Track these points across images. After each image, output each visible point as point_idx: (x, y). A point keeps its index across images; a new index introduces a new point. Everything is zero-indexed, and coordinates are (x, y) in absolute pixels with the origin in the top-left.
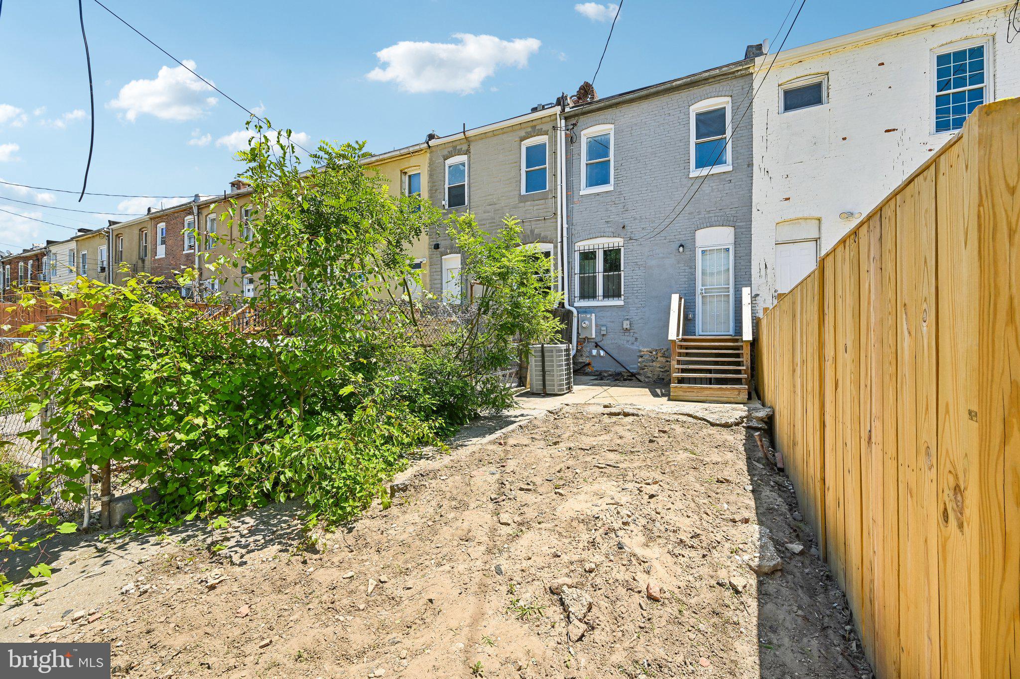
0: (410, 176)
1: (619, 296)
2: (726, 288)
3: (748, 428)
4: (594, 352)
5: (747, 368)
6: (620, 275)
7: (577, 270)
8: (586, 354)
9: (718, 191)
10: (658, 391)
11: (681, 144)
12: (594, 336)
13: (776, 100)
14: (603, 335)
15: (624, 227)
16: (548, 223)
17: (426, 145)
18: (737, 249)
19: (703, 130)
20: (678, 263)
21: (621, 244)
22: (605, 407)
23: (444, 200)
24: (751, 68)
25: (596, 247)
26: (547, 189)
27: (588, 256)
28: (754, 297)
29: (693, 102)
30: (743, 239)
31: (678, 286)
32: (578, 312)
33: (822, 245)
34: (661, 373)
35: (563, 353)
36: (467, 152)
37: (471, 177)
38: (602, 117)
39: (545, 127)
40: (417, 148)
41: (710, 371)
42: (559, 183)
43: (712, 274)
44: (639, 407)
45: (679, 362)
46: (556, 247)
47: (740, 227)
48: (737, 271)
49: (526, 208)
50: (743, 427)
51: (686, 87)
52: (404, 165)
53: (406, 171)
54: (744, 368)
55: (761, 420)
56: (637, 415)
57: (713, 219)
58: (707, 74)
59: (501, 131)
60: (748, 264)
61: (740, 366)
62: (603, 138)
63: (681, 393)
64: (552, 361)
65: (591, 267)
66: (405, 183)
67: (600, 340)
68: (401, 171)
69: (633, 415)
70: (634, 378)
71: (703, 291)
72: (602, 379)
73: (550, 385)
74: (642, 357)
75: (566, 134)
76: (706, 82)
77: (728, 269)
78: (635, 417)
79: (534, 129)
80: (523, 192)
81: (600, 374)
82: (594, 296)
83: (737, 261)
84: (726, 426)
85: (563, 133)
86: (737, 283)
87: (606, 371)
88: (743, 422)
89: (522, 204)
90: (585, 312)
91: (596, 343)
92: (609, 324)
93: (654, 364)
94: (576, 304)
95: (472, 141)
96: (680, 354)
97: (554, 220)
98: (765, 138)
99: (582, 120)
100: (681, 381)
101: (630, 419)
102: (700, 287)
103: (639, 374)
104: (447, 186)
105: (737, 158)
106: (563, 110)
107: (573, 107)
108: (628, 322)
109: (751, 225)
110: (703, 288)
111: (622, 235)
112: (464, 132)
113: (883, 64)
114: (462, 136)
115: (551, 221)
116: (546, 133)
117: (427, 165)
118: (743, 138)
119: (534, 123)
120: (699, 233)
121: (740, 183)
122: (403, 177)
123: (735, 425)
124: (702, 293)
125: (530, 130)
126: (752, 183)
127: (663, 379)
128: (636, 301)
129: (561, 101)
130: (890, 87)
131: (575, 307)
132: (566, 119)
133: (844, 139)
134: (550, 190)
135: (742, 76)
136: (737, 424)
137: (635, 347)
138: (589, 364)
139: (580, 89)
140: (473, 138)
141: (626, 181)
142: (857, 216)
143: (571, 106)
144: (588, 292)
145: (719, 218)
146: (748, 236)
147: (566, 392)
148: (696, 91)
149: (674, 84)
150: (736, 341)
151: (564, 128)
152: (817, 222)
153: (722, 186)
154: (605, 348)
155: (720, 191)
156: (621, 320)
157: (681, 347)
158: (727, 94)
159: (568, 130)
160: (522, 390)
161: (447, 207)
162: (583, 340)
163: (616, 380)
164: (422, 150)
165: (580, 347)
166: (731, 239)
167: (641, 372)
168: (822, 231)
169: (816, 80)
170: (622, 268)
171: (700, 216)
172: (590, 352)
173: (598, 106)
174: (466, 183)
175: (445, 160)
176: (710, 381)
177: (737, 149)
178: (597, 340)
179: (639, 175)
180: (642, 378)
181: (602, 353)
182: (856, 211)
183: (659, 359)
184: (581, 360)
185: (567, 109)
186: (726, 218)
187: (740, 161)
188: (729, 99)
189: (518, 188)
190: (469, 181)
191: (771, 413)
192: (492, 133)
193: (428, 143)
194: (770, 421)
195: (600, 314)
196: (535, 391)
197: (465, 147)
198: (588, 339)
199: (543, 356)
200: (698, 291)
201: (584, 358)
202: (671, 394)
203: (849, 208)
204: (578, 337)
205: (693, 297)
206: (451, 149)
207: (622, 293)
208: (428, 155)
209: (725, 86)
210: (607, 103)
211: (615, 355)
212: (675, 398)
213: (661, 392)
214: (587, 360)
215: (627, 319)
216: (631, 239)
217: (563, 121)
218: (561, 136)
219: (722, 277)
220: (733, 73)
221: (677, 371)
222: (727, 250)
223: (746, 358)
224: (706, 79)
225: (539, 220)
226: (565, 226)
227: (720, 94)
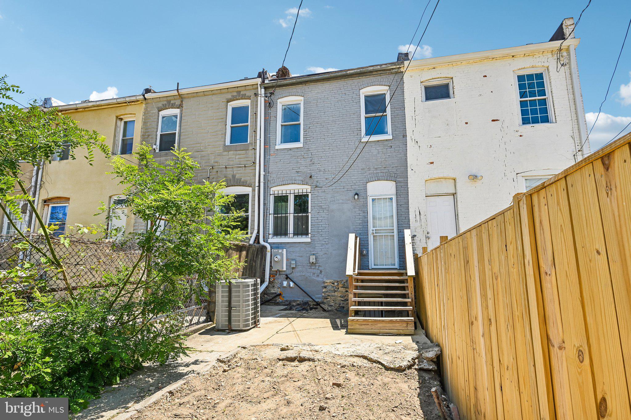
0: (126, 123)
1: (307, 234)
2: (391, 229)
3: (420, 370)
4: (285, 284)
5: (412, 300)
6: (308, 217)
7: (272, 211)
8: (277, 285)
9: (383, 153)
10: (338, 321)
11: (354, 116)
12: (285, 269)
13: (420, 93)
14: (293, 268)
15: (311, 177)
16: (248, 170)
17: (142, 97)
18: (398, 199)
19: (370, 108)
20: (355, 208)
21: (309, 190)
22: (282, 350)
23: (155, 144)
24: (402, 68)
25: (288, 192)
26: (248, 142)
27: (281, 199)
28: (413, 237)
29: (362, 87)
30: (402, 191)
31: (354, 227)
32: (271, 247)
33: (458, 199)
34: (342, 302)
35: (250, 288)
36: (180, 106)
37: (182, 127)
38: (295, 90)
39: (248, 93)
40: (133, 99)
41: (381, 304)
42: (258, 137)
43: (380, 219)
44: (317, 348)
45: (355, 295)
46: (254, 190)
47: (400, 182)
48: (399, 216)
49: (229, 156)
50: (415, 369)
51: (357, 75)
52: (119, 112)
53: (122, 117)
54: (410, 300)
55: (431, 360)
56: (313, 360)
57: (380, 174)
58: (372, 68)
59: (210, 93)
60: (408, 211)
61: (406, 298)
62: (295, 106)
63: (357, 326)
64: (239, 296)
65: (284, 208)
66: (120, 127)
67: (290, 272)
68: (117, 117)
69: (309, 360)
70: (319, 307)
71: (374, 232)
72: (290, 309)
73: (236, 321)
74: (325, 287)
75: (265, 100)
76: (371, 74)
77: (393, 216)
78: (311, 363)
79: (239, 94)
80: (228, 142)
81: (290, 304)
82: (286, 234)
83: (399, 208)
84: (399, 370)
85: (263, 99)
86: (399, 226)
87: (294, 301)
88: (415, 363)
89: (226, 153)
90: (278, 248)
91: (287, 275)
92: (298, 259)
93: (336, 294)
94: (270, 241)
95: (185, 98)
96: (357, 288)
97: (253, 168)
98: (414, 117)
99: (278, 91)
100: (357, 313)
101: (305, 366)
102: (372, 228)
103: (323, 303)
104: (159, 133)
105: (395, 131)
106: (263, 82)
107: (271, 80)
108: (314, 257)
109: (407, 180)
110: (374, 229)
111: (310, 183)
112: (178, 90)
113: (486, 76)
114: (175, 93)
115: (251, 168)
116: (249, 98)
117: (142, 114)
118: (398, 116)
119: (239, 89)
120: (370, 186)
121: (398, 149)
122: (119, 122)
123: (408, 369)
124: (373, 233)
125: (235, 94)
126: (406, 150)
127: (344, 307)
128: (321, 238)
129: (262, 75)
130: (492, 92)
131: (269, 243)
132: (266, 88)
133: (467, 123)
134: (251, 143)
135: (396, 73)
136: (410, 367)
137: (319, 279)
138: (280, 295)
139: (279, 70)
140: (185, 96)
141: (313, 140)
142: (480, 178)
143: (270, 79)
144: (281, 230)
145: (384, 174)
146: (405, 189)
147: (251, 327)
148: (364, 79)
149: (348, 72)
150: (401, 274)
151: (263, 95)
152: (453, 181)
153: (385, 150)
154: (294, 280)
155: (385, 153)
156: (308, 255)
157: (357, 280)
158: (386, 84)
159: (266, 97)
160: (208, 326)
161: (157, 151)
162: (275, 272)
163: (303, 309)
164: (138, 101)
165: (272, 279)
166: (394, 191)
167: (325, 301)
168: (458, 188)
169: (445, 82)
170: (310, 211)
171: (370, 172)
172: (282, 284)
173: (290, 81)
174: (177, 132)
175: (159, 111)
176: (382, 314)
177: (395, 124)
178: (288, 272)
179: (323, 137)
180: (326, 307)
181: (292, 284)
182: (478, 175)
183: (340, 289)
184: (273, 291)
185: (266, 81)
186: (389, 175)
187: (397, 133)
188: (388, 88)
189: (223, 140)
190: (180, 130)
191: (439, 353)
192: (202, 93)
193: (144, 96)
194: (439, 360)
195: (290, 249)
196: (220, 328)
197: (178, 102)
198: (280, 271)
199: (230, 292)
200: (370, 232)
201: (276, 289)
202: (349, 327)
203: (474, 172)
204: (270, 270)
205: (366, 237)
206: (165, 102)
207: (310, 232)
208: (144, 105)
209: (385, 78)
210: (298, 80)
211: (302, 286)
212: (352, 331)
213: (341, 323)
214: (278, 291)
215: (314, 254)
216: (316, 187)
217: (263, 90)
218: (261, 101)
219: (388, 221)
220: (390, 70)
221: (354, 303)
222: (391, 199)
223: (410, 291)
224: (371, 72)
225: (240, 167)
226: (262, 173)
227: (381, 83)
